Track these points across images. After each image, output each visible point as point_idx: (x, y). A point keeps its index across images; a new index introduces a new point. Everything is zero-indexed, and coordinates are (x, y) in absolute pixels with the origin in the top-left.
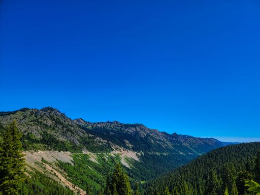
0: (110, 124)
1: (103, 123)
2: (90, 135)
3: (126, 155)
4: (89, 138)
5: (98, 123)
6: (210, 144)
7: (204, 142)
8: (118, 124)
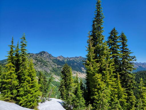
0: (77, 58)
1: (73, 58)
2: (59, 66)
3: (80, 76)
4: (58, 68)
5: (71, 58)
6: (143, 67)
7: (139, 66)
8: (81, 58)
